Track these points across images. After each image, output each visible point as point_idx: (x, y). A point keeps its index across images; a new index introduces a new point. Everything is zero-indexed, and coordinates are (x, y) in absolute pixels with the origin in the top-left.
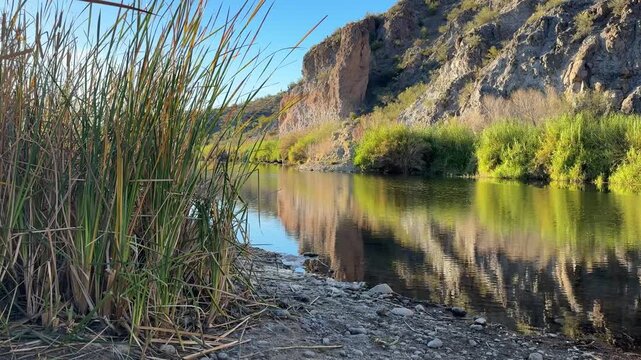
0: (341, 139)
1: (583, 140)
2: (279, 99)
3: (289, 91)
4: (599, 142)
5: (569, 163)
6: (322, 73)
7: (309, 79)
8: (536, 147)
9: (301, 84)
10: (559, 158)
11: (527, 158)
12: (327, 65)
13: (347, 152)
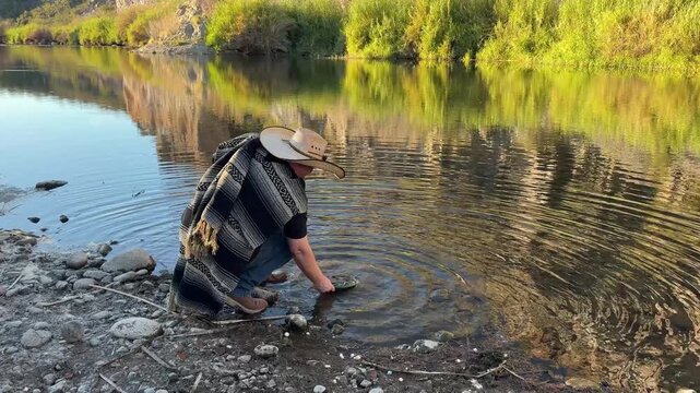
0: (189, 14)
1: (452, 13)
4: (468, 15)
5: (438, 40)
8: (406, 22)
10: (429, 34)
11: (395, 36)
13: (197, 30)
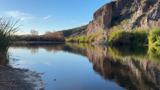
0: (104, 35)
2: (87, 26)
3: (90, 23)
6: (99, 18)
7: (95, 20)
9: (93, 21)
12: (100, 16)
13: (106, 38)
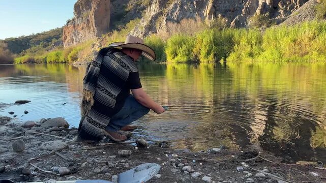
0: (96, 47)
1: (214, 42)
2: (62, 29)
3: (67, 24)
4: (221, 42)
5: (208, 53)
6: (85, 14)
7: (78, 17)
8: (193, 46)
9: (73, 20)
10: (204, 52)
11: (189, 52)
12: (87, 10)
